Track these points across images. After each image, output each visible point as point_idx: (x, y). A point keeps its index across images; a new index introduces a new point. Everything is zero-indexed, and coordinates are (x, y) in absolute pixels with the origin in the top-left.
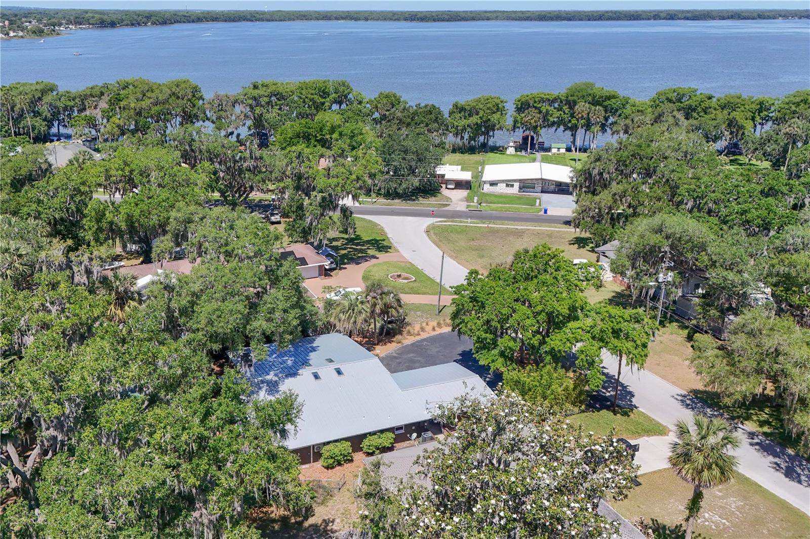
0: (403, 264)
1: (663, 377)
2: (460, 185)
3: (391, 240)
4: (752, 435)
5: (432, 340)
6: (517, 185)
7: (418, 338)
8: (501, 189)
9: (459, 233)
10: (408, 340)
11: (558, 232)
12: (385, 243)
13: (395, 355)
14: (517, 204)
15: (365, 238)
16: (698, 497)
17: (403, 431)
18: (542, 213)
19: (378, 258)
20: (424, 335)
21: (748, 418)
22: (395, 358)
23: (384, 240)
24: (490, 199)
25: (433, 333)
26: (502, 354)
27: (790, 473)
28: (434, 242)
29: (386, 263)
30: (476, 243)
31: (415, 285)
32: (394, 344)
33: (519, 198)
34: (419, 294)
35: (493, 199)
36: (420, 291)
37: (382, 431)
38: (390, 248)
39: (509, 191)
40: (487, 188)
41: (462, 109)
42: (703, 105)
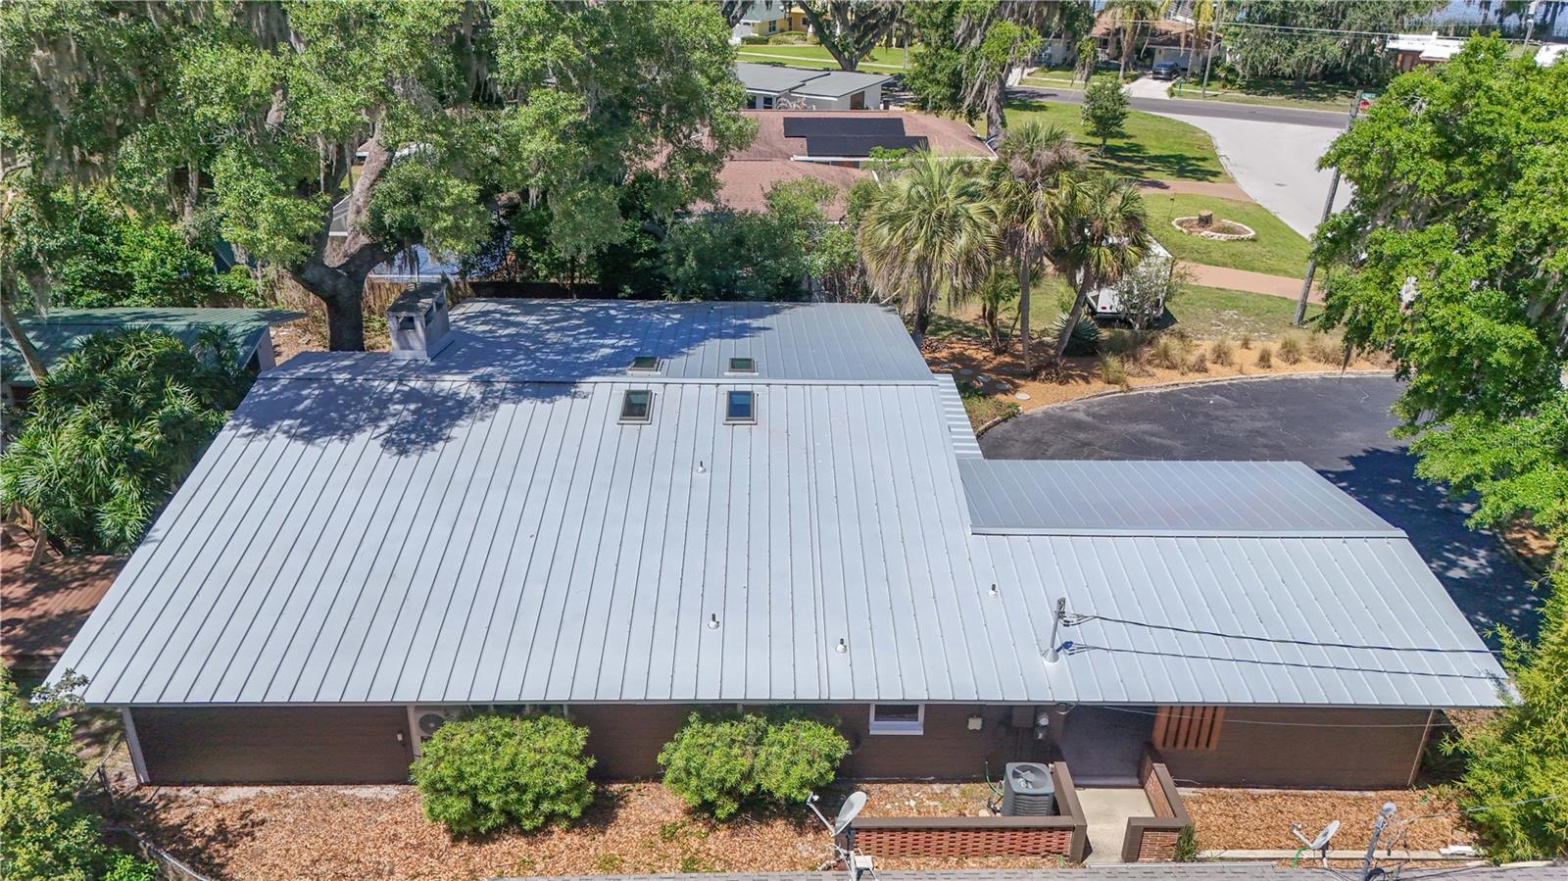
3: (1223, 161)
7: (1196, 379)
12: (1206, 166)
13: (1081, 416)
15: (1153, 152)
17: (914, 728)
19: (1167, 188)
20: (1219, 375)
22: (1079, 425)
23: (1204, 159)
25: (1257, 374)
29: (1183, 196)
31: (1250, 248)
32: (1097, 386)
34: (1253, 269)
36: (1257, 264)
37: (778, 712)
38: (1215, 174)
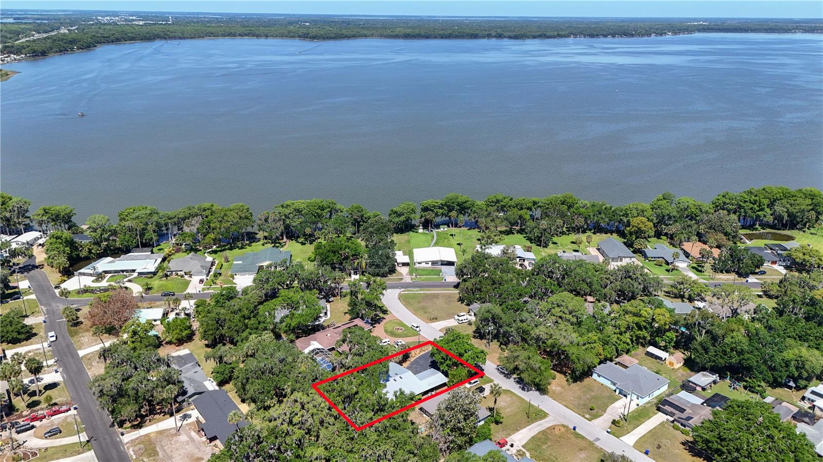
0: (396, 321)
1: (492, 362)
2: (404, 264)
3: (387, 306)
4: (515, 379)
5: (420, 358)
6: (430, 263)
7: (415, 358)
8: (423, 265)
9: (413, 298)
10: (412, 359)
11: (452, 293)
12: (385, 308)
14: (432, 275)
16: (496, 400)
18: (444, 281)
19: (386, 318)
20: (417, 357)
21: (514, 373)
22: (412, 367)
23: (384, 306)
24: (420, 272)
25: (419, 355)
26: (447, 365)
27: (523, 389)
28: (404, 306)
29: (390, 321)
30: (422, 304)
31: (405, 332)
32: (409, 361)
33: (432, 271)
34: (408, 337)
35: (422, 273)
36: (408, 335)
38: (387, 311)
39: (427, 265)
40: (417, 265)
41: (395, 212)
42: (508, 204)
